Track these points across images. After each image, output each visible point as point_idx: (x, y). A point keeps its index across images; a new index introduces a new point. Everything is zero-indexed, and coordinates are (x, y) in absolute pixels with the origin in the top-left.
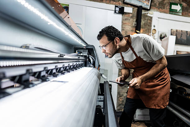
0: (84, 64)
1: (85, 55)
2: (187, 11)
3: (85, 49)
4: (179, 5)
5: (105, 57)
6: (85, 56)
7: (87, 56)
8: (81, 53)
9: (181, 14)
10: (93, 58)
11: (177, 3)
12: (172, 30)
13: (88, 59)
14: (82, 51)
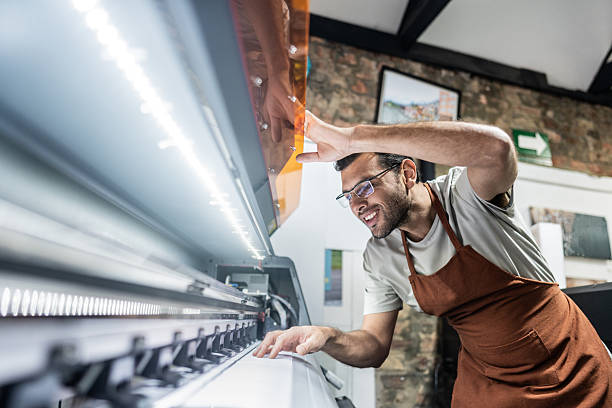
0: (256, 328)
1: (258, 293)
2: (566, 154)
3: (258, 271)
4: (538, 136)
5: (325, 304)
6: (260, 299)
7: (268, 298)
8: (241, 285)
9: (549, 162)
10: (289, 306)
11: (532, 131)
12: (531, 209)
13: (268, 311)
14: (246, 278)
